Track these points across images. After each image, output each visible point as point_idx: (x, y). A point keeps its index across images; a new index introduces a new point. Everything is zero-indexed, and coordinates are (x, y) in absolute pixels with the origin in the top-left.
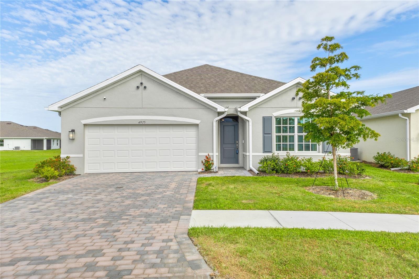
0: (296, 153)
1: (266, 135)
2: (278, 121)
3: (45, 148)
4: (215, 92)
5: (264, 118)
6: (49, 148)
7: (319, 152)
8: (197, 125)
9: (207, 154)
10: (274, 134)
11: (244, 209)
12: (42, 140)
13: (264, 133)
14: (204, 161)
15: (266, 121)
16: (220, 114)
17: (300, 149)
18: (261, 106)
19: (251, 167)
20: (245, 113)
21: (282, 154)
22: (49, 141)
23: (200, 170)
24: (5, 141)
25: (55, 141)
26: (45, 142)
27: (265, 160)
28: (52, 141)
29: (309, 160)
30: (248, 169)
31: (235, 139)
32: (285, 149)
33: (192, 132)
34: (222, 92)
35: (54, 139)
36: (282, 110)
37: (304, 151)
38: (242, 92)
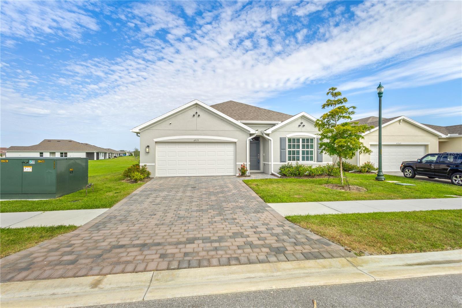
0: (301, 162)
1: (282, 150)
2: (290, 140)
3: (95, 159)
4: (247, 119)
5: (281, 139)
6: (98, 158)
7: (315, 162)
8: (235, 143)
9: (242, 163)
10: (287, 149)
11: (300, 202)
12: (93, 153)
13: (281, 149)
14: (240, 168)
15: (282, 140)
16: (251, 135)
17: (303, 159)
18: (279, 130)
19: (273, 172)
20: (268, 135)
21: (294, 163)
22: (98, 154)
23: (237, 175)
24: (68, 153)
25: (102, 154)
26: (95, 154)
27: (283, 167)
28: (100, 154)
29: (310, 167)
30: (270, 173)
31: (257, 153)
32: (294, 160)
33: (231, 148)
34: (252, 119)
35: (101, 152)
36: (292, 133)
37: (305, 161)
38: (265, 120)
